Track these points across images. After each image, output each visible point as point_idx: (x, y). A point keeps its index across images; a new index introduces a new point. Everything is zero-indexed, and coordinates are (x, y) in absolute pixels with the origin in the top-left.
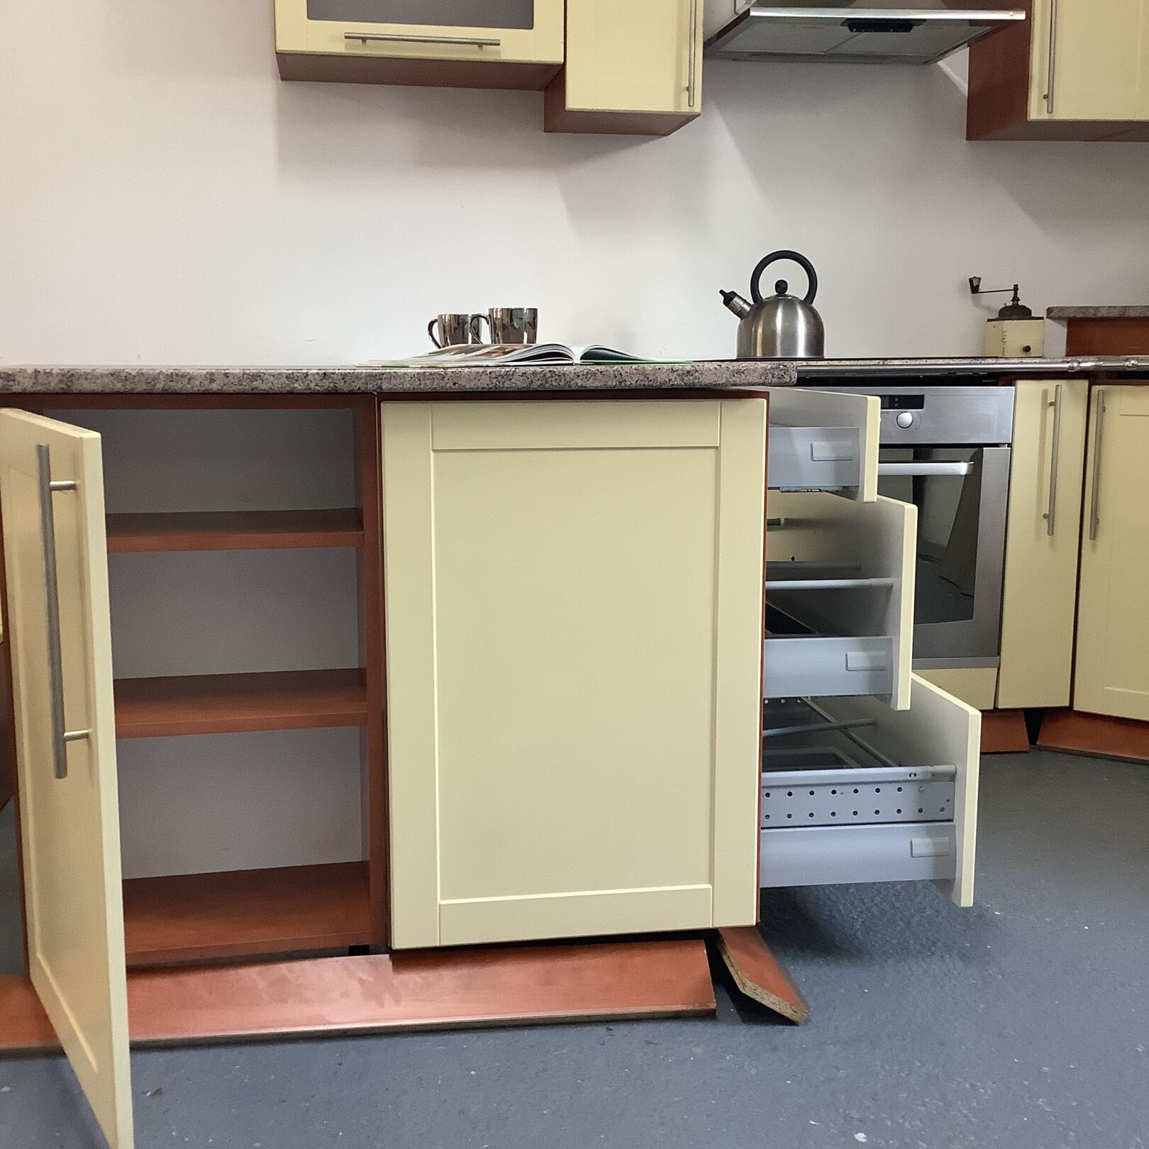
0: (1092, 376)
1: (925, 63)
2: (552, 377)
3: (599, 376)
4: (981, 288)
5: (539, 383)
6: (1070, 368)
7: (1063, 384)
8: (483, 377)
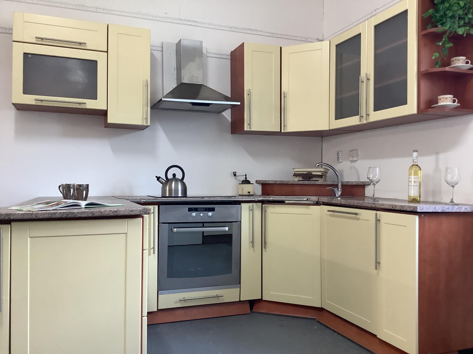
0: (263, 202)
1: (218, 113)
2: (70, 213)
3: (86, 213)
4: (237, 174)
5: (65, 216)
6: (255, 200)
7: (254, 204)
8: (46, 214)
